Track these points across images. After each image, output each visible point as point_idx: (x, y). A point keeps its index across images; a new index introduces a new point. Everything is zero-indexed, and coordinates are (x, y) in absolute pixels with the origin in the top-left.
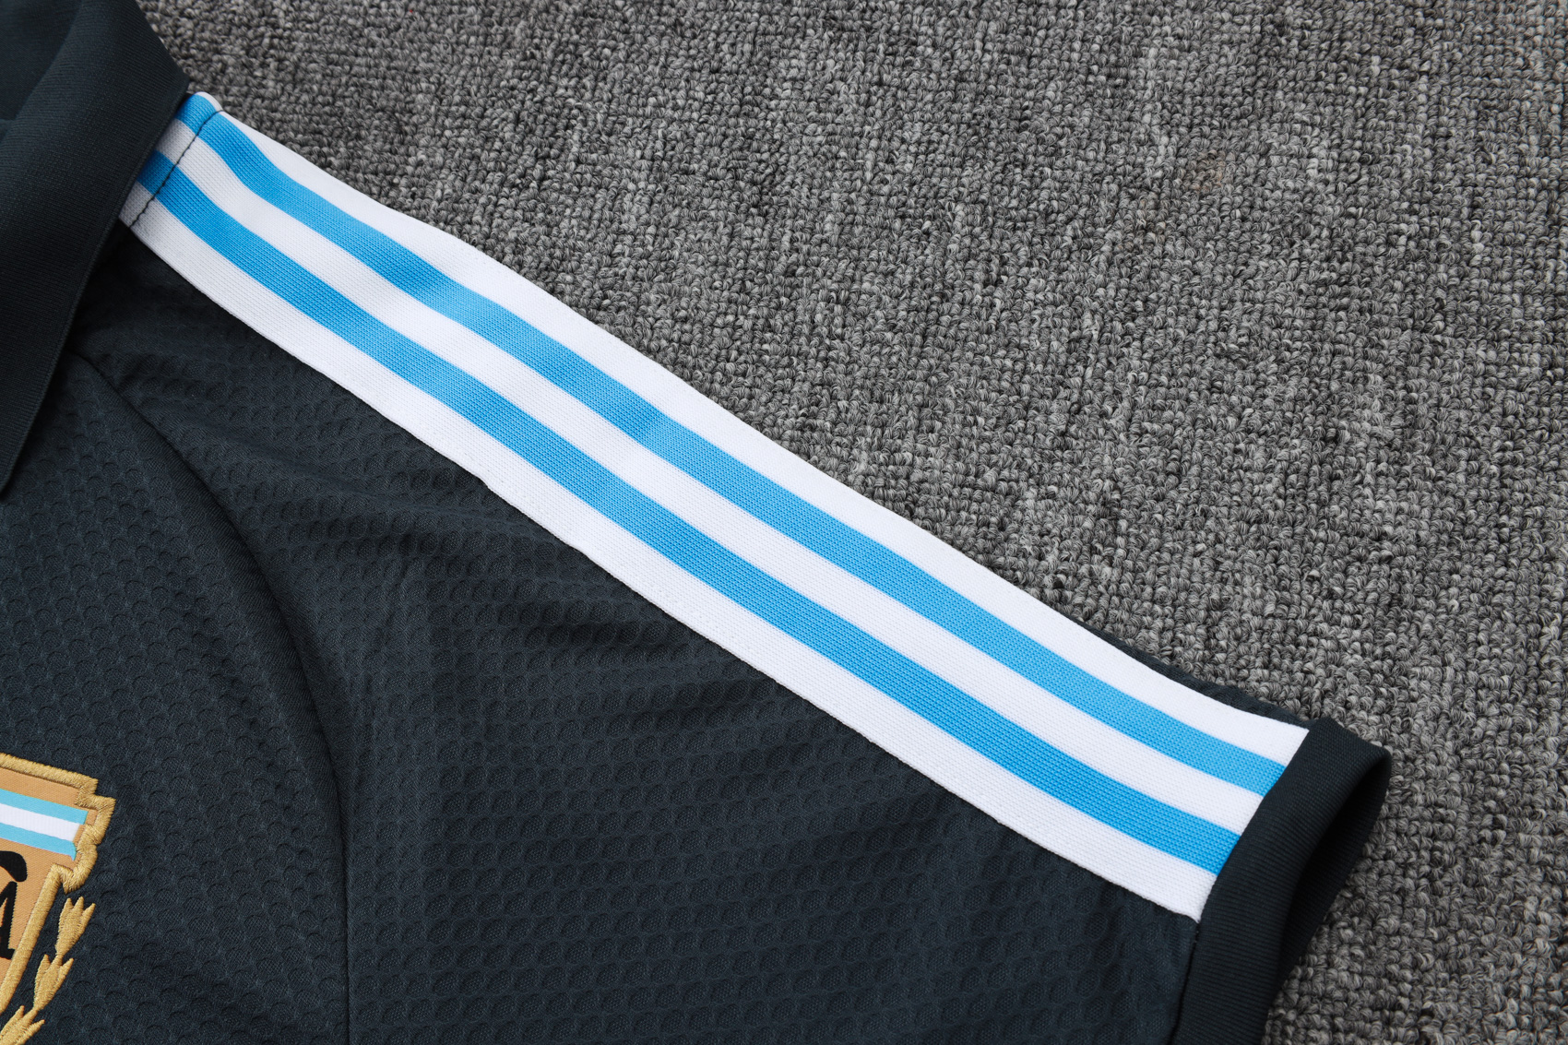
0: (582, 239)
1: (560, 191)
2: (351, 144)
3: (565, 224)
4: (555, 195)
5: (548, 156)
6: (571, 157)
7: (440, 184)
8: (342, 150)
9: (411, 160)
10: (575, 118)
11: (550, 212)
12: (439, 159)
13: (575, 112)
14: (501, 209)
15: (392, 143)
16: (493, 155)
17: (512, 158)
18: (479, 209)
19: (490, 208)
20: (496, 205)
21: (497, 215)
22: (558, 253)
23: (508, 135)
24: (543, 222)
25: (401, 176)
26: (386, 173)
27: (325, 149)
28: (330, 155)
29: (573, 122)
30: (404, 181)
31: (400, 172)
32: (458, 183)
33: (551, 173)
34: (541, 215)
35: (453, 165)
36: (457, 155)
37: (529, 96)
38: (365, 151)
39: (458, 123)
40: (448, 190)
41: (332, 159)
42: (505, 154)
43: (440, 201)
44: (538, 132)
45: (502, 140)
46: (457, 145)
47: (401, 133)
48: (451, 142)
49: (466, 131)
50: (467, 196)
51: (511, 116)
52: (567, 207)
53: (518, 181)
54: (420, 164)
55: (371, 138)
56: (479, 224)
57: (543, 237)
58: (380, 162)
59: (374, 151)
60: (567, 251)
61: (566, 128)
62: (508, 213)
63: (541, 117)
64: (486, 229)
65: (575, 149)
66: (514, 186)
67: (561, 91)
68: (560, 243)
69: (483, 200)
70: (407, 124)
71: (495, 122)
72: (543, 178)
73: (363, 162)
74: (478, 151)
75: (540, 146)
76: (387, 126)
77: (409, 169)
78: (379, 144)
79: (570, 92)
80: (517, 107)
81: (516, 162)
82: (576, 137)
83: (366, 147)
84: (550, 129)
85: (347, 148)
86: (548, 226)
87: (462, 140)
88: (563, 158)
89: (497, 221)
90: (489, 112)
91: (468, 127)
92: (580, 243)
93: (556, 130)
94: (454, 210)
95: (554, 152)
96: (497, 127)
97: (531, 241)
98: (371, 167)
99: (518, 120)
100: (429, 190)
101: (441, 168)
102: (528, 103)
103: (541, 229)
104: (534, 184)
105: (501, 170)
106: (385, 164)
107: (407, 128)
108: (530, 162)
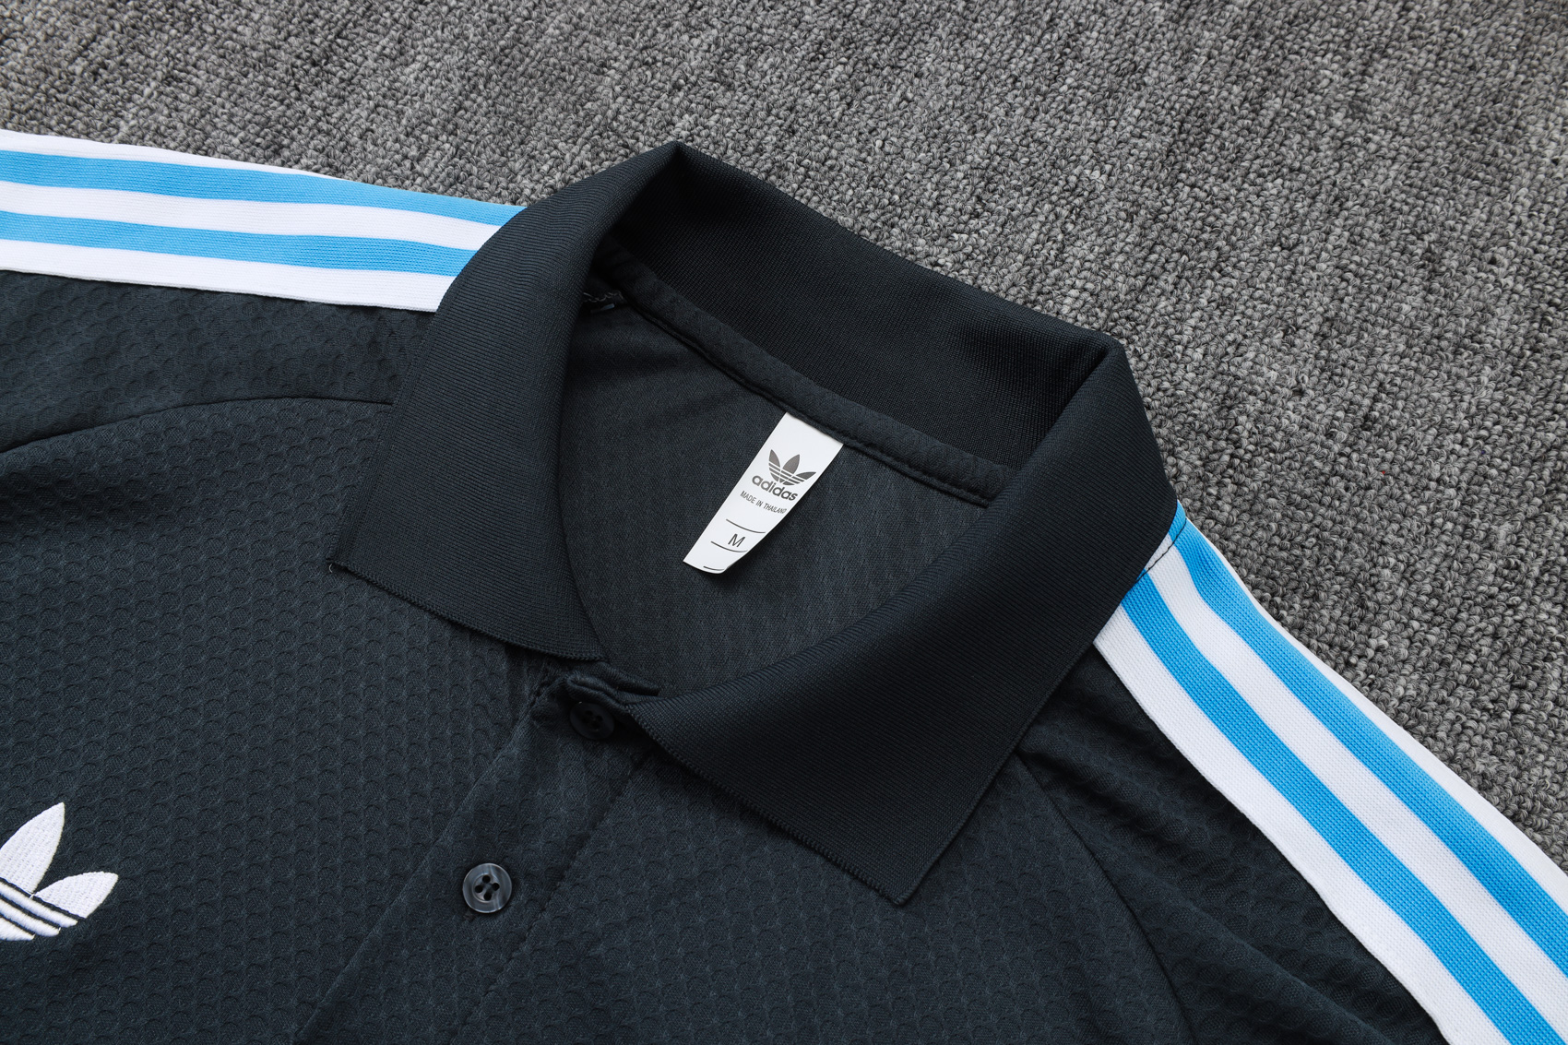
0: (1554, 794)
1: (1535, 731)
2: (1307, 602)
3: (1536, 771)
4: (1529, 734)
5: (1524, 687)
6: (1549, 695)
7: (1402, 681)
8: (1297, 606)
9: (1373, 642)
10: (1556, 650)
11: (1522, 753)
12: (1404, 653)
13: (1557, 644)
14: (1470, 732)
15: (1350, 616)
16: (1467, 667)
17: (1487, 677)
18: (1445, 727)
19: (1458, 727)
20: (1464, 727)
21: (1464, 738)
22: (1529, 803)
23: (1485, 650)
24: (1515, 762)
25: (1360, 657)
26: (1343, 649)
27: (1278, 600)
28: (1284, 608)
29: (1554, 655)
30: (1363, 664)
31: (1358, 652)
32: (1425, 688)
33: (1526, 707)
34: (1512, 753)
35: (1420, 664)
36: (1424, 653)
37: (1510, 612)
38: (1321, 616)
39: (1427, 616)
40: (1412, 692)
41: (1285, 613)
42: (1479, 670)
43: (1401, 700)
44: (1517, 656)
45: (1478, 653)
46: (1424, 641)
47: (1362, 607)
48: (1418, 637)
49: (1436, 630)
50: (1433, 704)
51: (1491, 629)
52: (1540, 751)
53: (1491, 706)
54: (1379, 649)
55: (1330, 603)
56: (1442, 740)
57: (1513, 780)
58: (1336, 633)
59: (1331, 619)
60: (1539, 805)
61: (1545, 660)
62: (1477, 739)
63: (1523, 640)
64: (1451, 750)
65: (1554, 686)
66: (1485, 709)
67: (1543, 616)
68: (1530, 791)
69: (1450, 715)
70: (1369, 599)
71: (1471, 630)
72: (1516, 711)
73: (1320, 629)
74: (1450, 657)
75: (1516, 672)
76: (1348, 596)
77: (1370, 653)
78: (1337, 613)
79: (1554, 620)
80: (1496, 620)
81: (1489, 683)
82: (1556, 674)
83: (1324, 612)
84: (1529, 655)
85: (1303, 606)
86: (1519, 768)
87: (1432, 638)
88: (1540, 694)
89: (1463, 746)
90: (1464, 615)
91: (1439, 625)
92: (1552, 799)
93: (1535, 659)
94: (1416, 716)
95: (1532, 684)
96: (1472, 636)
97: (1500, 780)
98: (1328, 636)
99: (1495, 636)
100: (1390, 685)
101: (1404, 662)
102: (1509, 620)
103: (1512, 769)
104: (1507, 715)
105: (1473, 687)
106: (1342, 638)
107: (1370, 604)
108: (1506, 688)
